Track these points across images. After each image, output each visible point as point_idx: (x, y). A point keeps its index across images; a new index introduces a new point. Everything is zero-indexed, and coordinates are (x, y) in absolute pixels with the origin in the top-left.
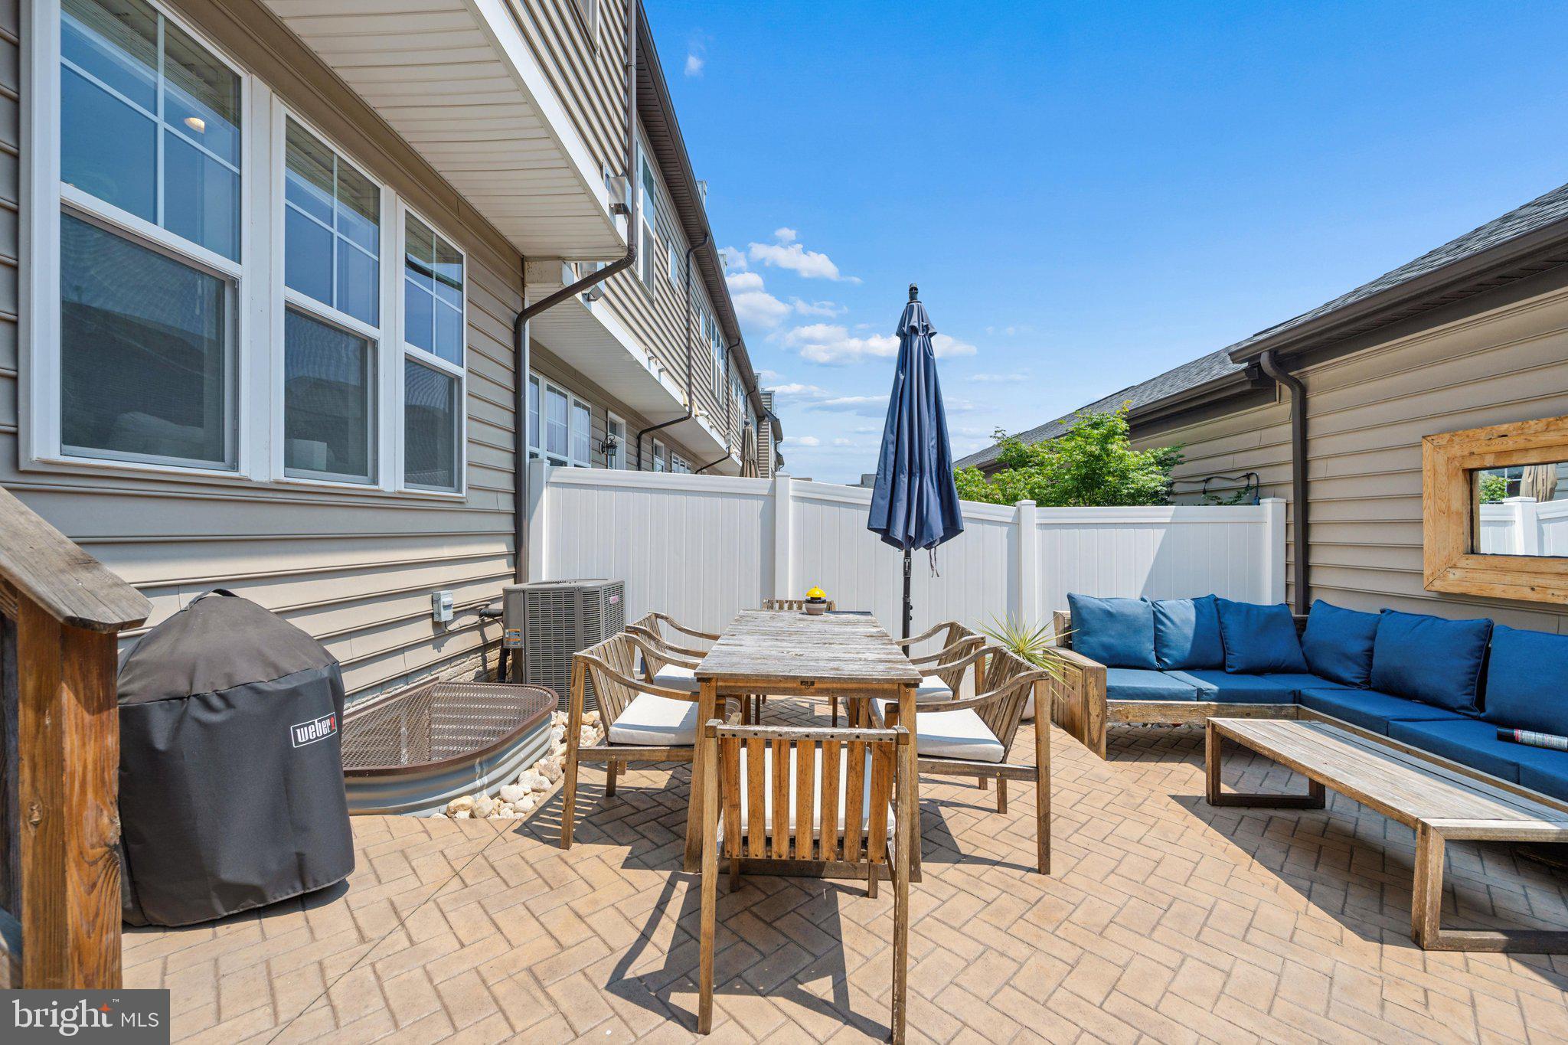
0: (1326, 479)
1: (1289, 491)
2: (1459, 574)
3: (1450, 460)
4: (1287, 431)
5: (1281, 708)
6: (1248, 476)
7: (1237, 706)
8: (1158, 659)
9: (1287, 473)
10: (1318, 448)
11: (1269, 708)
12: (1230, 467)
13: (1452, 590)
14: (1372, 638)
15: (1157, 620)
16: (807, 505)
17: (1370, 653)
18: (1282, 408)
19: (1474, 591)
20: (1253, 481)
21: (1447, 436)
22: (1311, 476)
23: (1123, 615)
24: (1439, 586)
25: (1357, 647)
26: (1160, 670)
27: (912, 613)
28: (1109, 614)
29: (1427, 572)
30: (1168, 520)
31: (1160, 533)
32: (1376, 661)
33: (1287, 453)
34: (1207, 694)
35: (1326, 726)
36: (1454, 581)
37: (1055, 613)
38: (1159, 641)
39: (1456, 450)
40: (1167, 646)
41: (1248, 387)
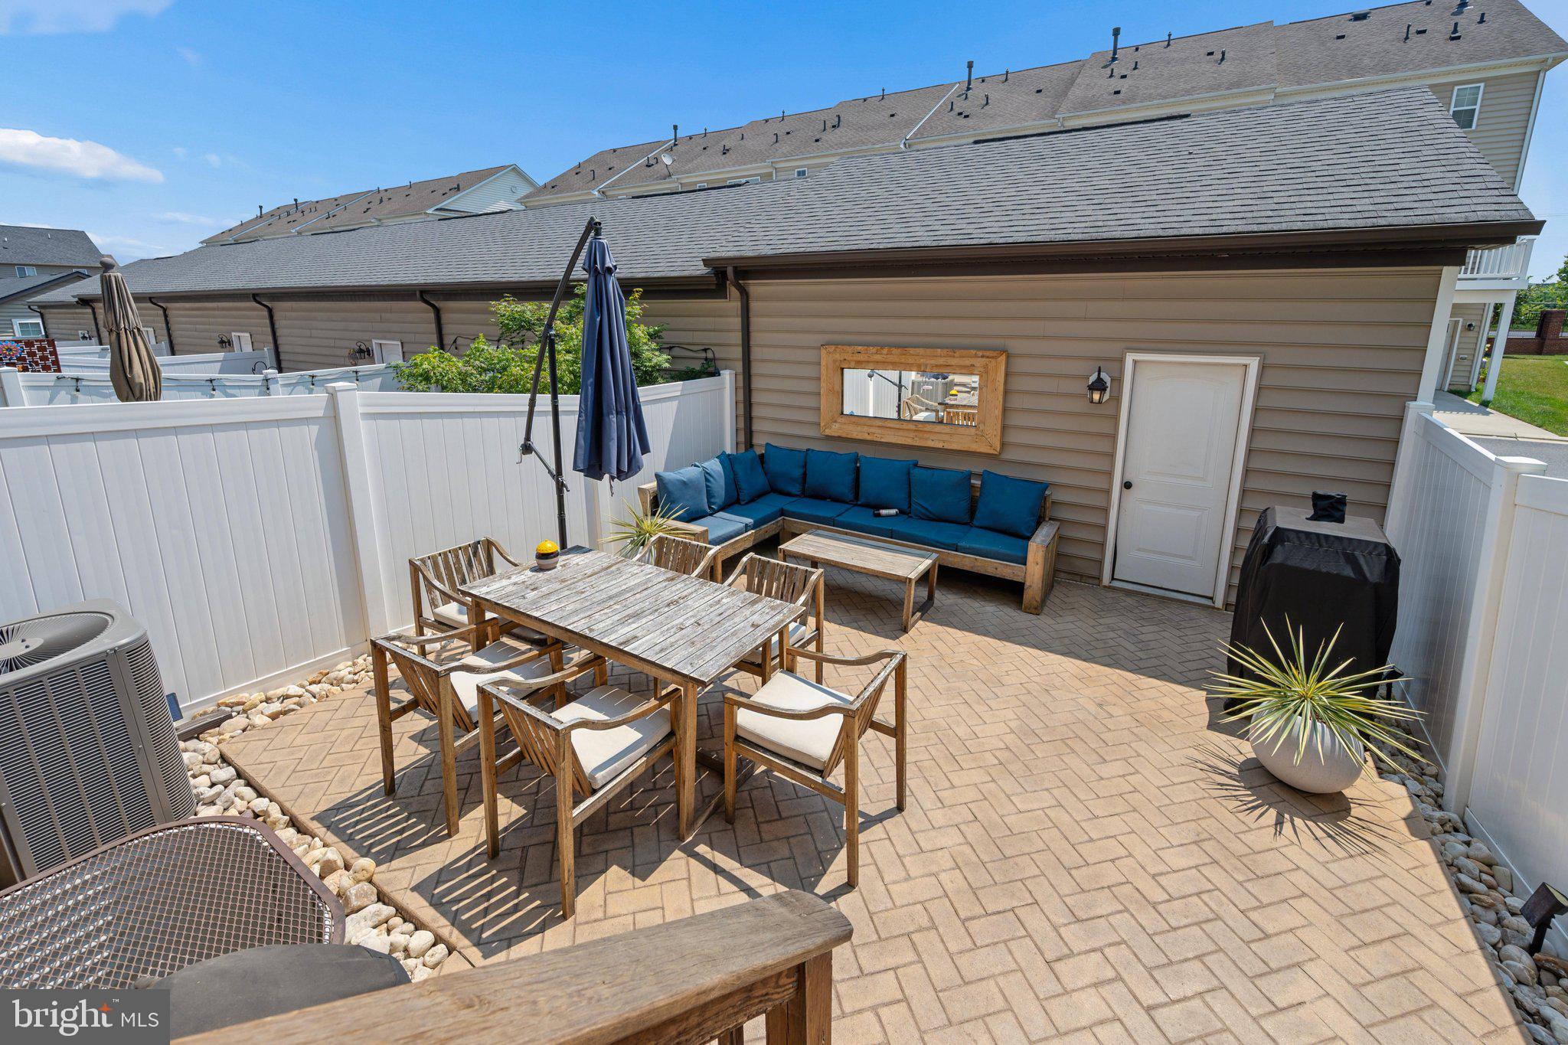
0: (763, 361)
1: (739, 366)
2: (837, 425)
3: (835, 361)
4: (737, 322)
6: (705, 350)
8: (710, 507)
9: (737, 352)
10: (756, 338)
12: (691, 341)
13: (834, 434)
14: (805, 466)
15: (707, 480)
16: (381, 422)
17: (805, 475)
18: (732, 304)
19: (844, 435)
20: (710, 355)
21: (833, 347)
22: (752, 357)
24: (828, 432)
25: (798, 473)
26: (711, 515)
28: (684, 483)
29: (822, 424)
30: (679, 394)
31: (675, 403)
32: (808, 480)
33: (737, 337)
34: (750, 526)
35: (819, 532)
36: (834, 430)
37: (640, 490)
38: (710, 495)
39: (838, 356)
40: (713, 497)
41: (714, 287)
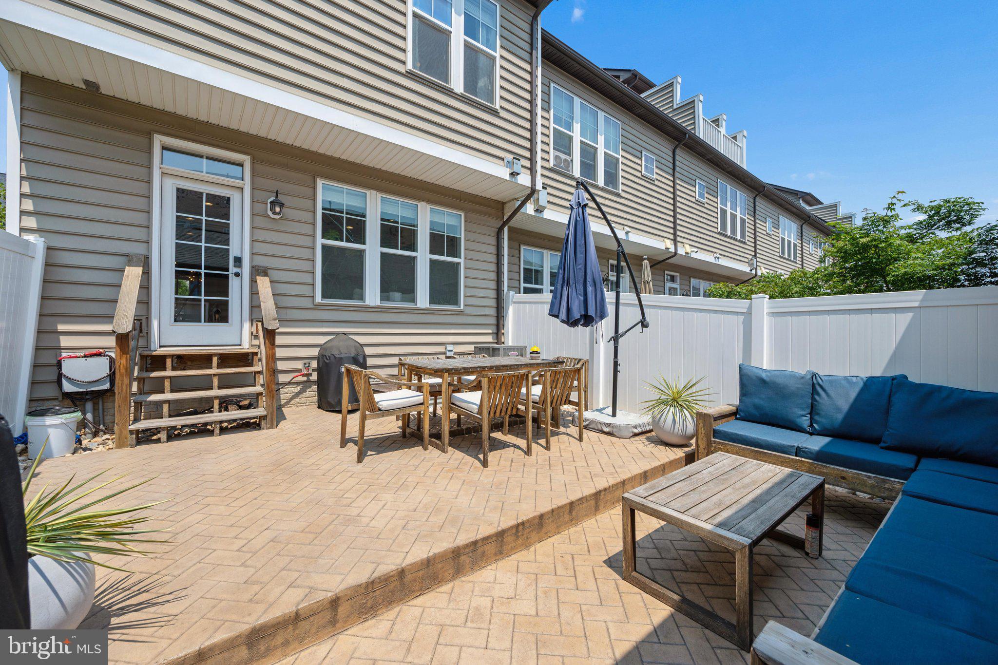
5: (884, 481)
7: (830, 468)
8: (811, 425)
11: (869, 477)
15: (813, 391)
23: (774, 383)
26: (811, 434)
27: (619, 368)
34: (804, 452)
38: (814, 410)
40: (818, 414)
